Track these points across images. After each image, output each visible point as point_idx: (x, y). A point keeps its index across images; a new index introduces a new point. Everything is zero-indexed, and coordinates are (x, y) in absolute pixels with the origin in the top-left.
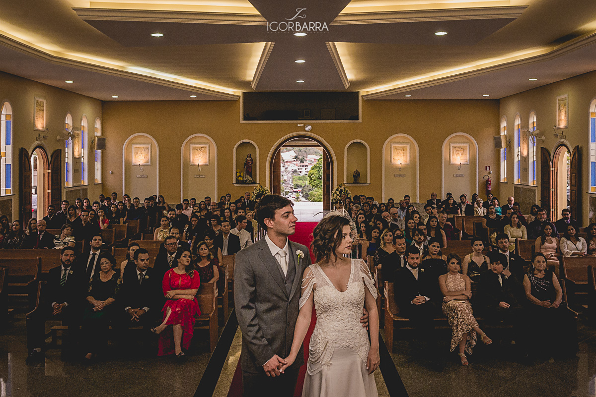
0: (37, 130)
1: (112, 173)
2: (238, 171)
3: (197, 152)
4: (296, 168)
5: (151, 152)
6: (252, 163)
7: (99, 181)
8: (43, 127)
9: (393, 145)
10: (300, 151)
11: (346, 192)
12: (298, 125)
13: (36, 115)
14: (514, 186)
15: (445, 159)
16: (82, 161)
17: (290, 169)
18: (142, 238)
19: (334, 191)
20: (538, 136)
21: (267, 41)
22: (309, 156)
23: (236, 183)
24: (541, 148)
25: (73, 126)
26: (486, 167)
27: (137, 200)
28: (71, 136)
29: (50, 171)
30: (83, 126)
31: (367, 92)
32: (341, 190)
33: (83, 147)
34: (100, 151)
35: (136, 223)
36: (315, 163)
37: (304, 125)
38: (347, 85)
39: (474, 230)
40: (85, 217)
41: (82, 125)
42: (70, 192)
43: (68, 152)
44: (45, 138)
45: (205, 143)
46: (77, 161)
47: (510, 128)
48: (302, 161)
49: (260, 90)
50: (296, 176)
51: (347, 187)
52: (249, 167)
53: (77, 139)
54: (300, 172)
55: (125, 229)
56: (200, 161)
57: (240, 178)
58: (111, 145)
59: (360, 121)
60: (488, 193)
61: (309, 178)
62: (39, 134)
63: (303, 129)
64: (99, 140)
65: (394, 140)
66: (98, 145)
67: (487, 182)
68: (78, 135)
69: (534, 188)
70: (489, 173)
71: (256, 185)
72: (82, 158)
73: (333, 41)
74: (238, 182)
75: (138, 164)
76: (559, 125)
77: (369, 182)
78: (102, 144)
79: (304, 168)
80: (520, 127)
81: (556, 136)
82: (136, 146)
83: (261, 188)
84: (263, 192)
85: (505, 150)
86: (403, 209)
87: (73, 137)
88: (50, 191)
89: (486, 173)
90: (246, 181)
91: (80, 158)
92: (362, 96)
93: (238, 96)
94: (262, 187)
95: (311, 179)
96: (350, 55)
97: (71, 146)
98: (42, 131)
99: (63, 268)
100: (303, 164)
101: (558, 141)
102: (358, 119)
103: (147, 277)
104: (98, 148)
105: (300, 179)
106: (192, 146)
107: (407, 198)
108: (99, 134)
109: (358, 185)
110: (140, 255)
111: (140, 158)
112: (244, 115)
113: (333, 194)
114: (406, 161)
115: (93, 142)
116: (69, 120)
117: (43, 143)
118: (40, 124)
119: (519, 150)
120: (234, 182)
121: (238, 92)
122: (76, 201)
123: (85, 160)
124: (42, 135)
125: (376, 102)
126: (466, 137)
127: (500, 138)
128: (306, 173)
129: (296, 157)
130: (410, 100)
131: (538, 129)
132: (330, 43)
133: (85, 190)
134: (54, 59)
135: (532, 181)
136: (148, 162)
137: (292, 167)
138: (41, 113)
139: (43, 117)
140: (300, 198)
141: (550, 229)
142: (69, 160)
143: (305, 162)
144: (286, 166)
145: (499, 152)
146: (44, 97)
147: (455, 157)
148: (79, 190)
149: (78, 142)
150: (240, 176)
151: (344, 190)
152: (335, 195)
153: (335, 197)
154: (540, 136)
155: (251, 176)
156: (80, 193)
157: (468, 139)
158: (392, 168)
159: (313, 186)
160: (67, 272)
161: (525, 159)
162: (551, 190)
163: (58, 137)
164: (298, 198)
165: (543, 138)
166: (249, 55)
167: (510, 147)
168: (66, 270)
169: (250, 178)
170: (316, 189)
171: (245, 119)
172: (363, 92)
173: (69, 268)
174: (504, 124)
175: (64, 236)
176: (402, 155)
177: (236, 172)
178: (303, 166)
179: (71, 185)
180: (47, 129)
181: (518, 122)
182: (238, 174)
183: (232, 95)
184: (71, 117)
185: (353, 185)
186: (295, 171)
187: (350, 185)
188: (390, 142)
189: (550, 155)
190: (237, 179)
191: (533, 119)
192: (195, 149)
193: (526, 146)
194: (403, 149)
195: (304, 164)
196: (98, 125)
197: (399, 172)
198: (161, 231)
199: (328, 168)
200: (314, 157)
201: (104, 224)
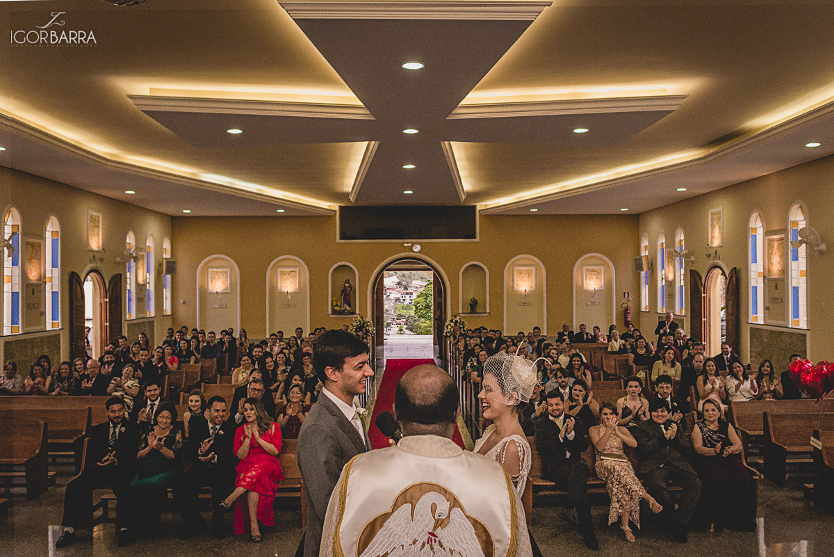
0: (91, 251)
1: (184, 302)
2: (335, 299)
3: (285, 277)
4: (399, 296)
5: (231, 278)
6: (351, 290)
7: (169, 312)
8: (99, 247)
9: (516, 268)
10: (404, 276)
11: (462, 324)
12: (405, 245)
13: (90, 232)
14: (658, 315)
15: (577, 284)
16: (148, 288)
17: (392, 297)
18: (218, 381)
19: (447, 323)
20: (687, 256)
21: (370, 140)
22: (413, 282)
23: (332, 314)
24: (691, 270)
25: (136, 245)
26: (624, 293)
27: (213, 335)
28: (133, 257)
29: (108, 300)
30: (149, 247)
31: (486, 205)
32: (457, 321)
33: (148, 271)
34: (169, 276)
35: (212, 363)
36: (422, 290)
37: (412, 245)
38: (463, 197)
39: (616, 368)
40: (144, 357)
41: (147, 244)
42: (133, 326)
43: (130, 276)
44: (101, 260)
45: (296, 267)
46: (141, 288)
47: (652, 247)
48: (406, 288)
49: (360, 204)
50: (399, 305)
51: (463, 317)
52: (347, 295)
53: (140, 262)
54: (404, 300)
55: (198, 370)
56: (289, 287)
57: (337, 308)
58: (182, 268)
59: (478, 240)
60: (627, 324)
61: (414, 307)
62: (94, 256)
63: (410, 249)
64: (167, 263)
65: (518, 263)
66: (167, 269)
67: (626, 311)
68: (143, 257)
69: (681, 318)
70: (628, 300)
71: (355, 316)
72: (148, 285)
73: (449, 140)
74: (334, 312)
75: (215, 291)
76: (712, 243)
77: (488, 311)
78: (171, 267)
79: (408, 296)
80: (664, 246)
81: (709, 256)
82: (212, 270)
83: (361, 320)
84: (364, 324)
85: (646, 273)
86: (531, 343)
87: (136, 259)
88: (108, 324)
89: (625, 300)
90: (344, 311)
91: (144, 285)
92: (480, 211)
93: (334, 211)
94: (362, 318)
95: (417, 308)
96: (468, 159)
97: (133, 269)
98: (97, 252)
99: (111, 425)
100: (407, 291)
101: (711, 262)
102: (475, 238)
103: (221, 432)
104: (168, 272)
105: (403, 308)
106: (279, 270)
107: (536, 330)
108: (167, 255)
109: (477, 315)
110: (215, 403)
111: (218, 285)
112: (341, 234)
113: (447, 326)
114: (532, 287)
115: (161, 265)
116: (130, 239)
117: (100, 266)
118: (95, 243)
119: (664, 273)
120: (330, 312)
121: (334, 206)
122: (140, 336)
123: (151, 287)
124: (97, 256)
125: (496, 217)
126: (601, 259)
127: (640, 259)
128: (410, 301)
129: (399, 283)
130: (536, 215)
131: (686, 248)
132: (446, 142)
133: (151, 323)
134: (110, 163)
135: (680, 309)
136: (227, 289)
137: (394, 295)
138: (96, 230)
139: (98, 235)
140: (404, 330)
141: (713, 366)
142: (131, 286)
143: (409, 288)
144: (388, 294)
145: (639, 275)
146: (99, 211)
147: (588, 281)
148: (144, 323)
149: (143, 265)
150: (337, 305)
151: (459, 321)
152: (449, 327)
153: (449, 330)
154: (688, 257)
155: (350, 306)
156: (144, 326)
157: (604, 261)
158: (515, 295)
159: (420, 316)
160: (117, 430)
161: (671, 284)
162: (703, 319)
163: (118, 259)
164: (401, 330)
165: (693, 258)
166: (347, 159)
167: (653, 270)
168: (115, 427)
169: (348, 308)
170: (423, 320)
171: (342, 238)
172: (480, 206)
173: (119, 426)
174: (645, 243)
175: (126, 379)
176: (526, 279)
177: (332, 301)
178: (407, 294)
179: (134, 317)
180: (103, 249)
181: (662, 240)
182: (334, 304)
183: (327, 209)
184: (133, 234)
185: (469, 315)
186: (397, 300)
187: (466, 315)
188: (514, 265)
189: (701, 280)
190: (333, 309)
191: (680, 236)
192: (283, 273)
193: (671, 269)
194: (528, 273)
195: (409, 291)
196: (167, 245)
197: (524, 300)
198: (243, 372)
199: (440, 295)
200: (421, 282)
201: (172, 365)
